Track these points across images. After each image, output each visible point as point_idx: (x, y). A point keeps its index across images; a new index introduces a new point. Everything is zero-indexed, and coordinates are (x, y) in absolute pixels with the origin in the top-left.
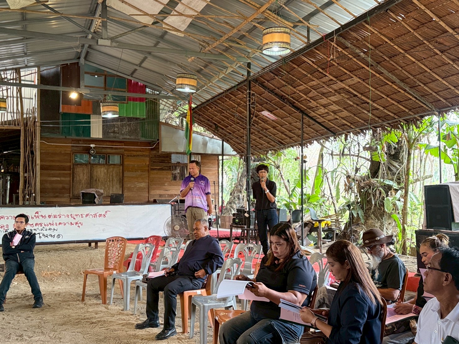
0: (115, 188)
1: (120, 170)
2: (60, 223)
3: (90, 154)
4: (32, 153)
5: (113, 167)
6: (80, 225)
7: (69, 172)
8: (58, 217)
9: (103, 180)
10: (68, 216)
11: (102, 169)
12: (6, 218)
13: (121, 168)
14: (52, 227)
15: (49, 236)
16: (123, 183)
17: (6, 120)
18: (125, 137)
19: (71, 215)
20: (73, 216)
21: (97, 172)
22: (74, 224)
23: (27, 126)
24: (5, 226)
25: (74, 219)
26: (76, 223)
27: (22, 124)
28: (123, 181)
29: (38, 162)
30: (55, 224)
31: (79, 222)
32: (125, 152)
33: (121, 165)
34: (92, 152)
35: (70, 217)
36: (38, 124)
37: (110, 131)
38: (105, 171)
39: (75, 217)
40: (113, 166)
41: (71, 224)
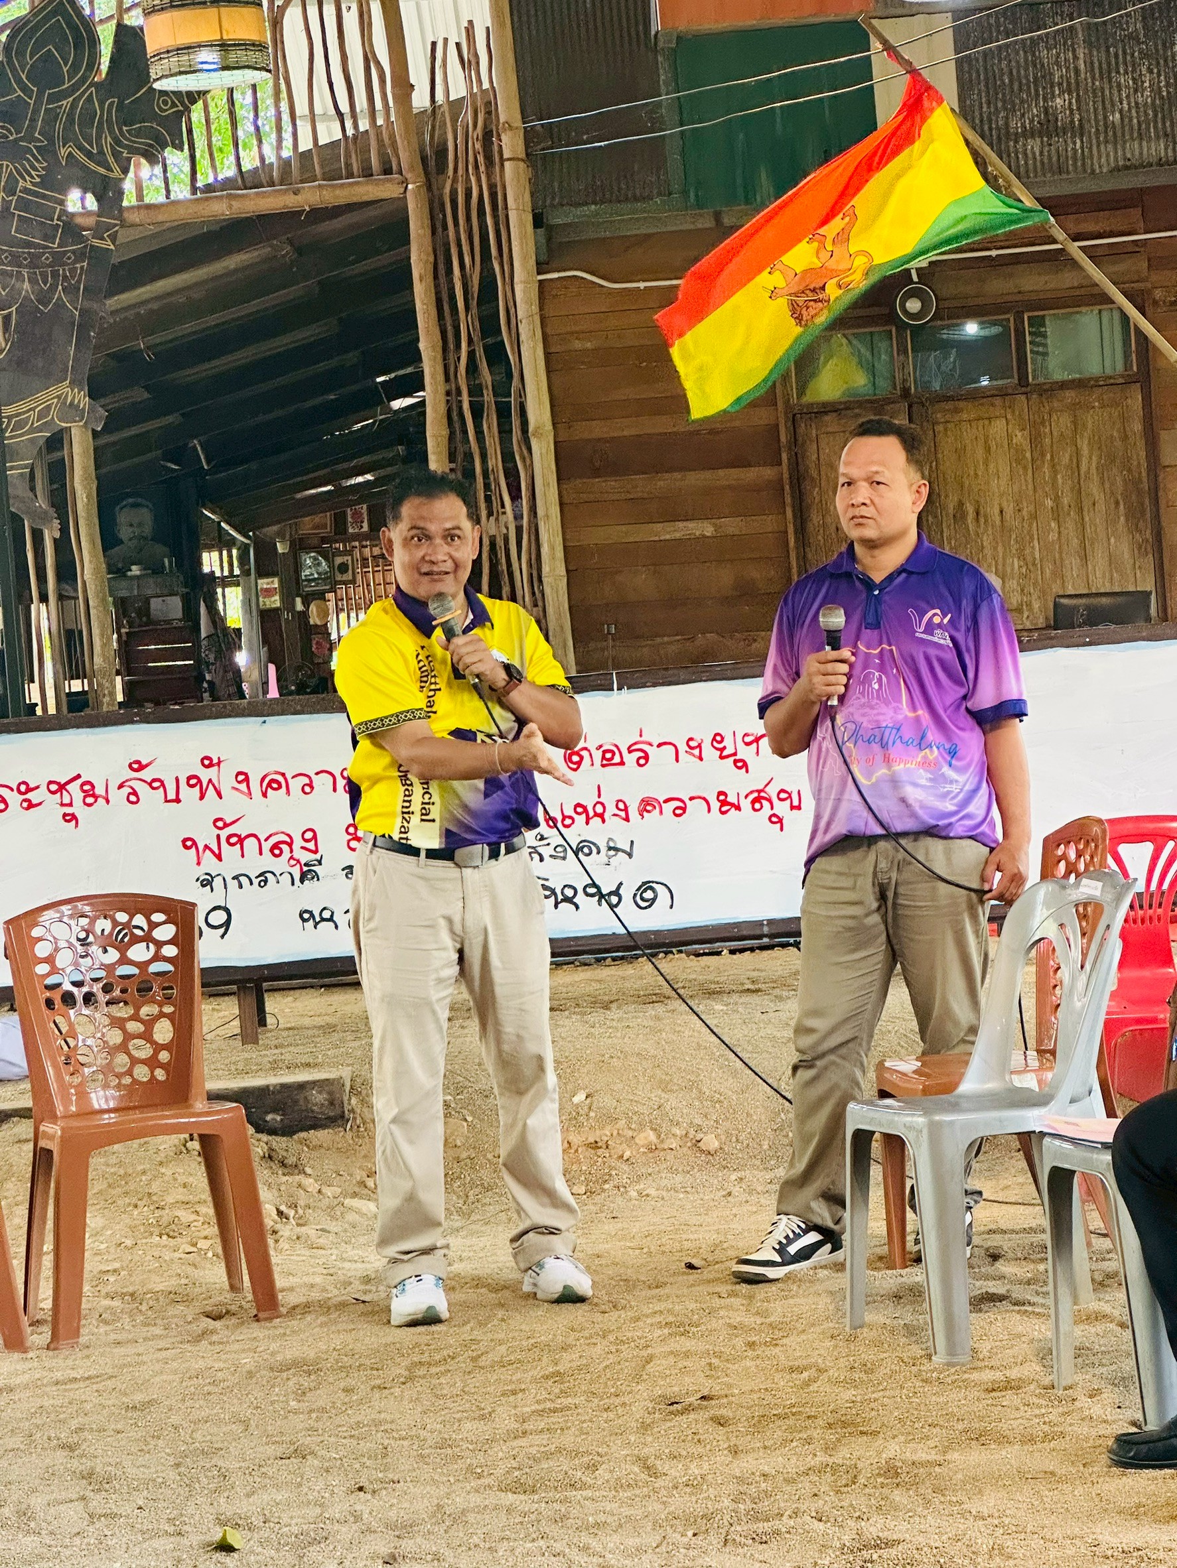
0: (1099, 562)
1: (1124, 419)
2: (647, 805)
3: (901, 327)
4: (497, 355)
5: (1074, 407)
6: (782, 808)
7: (768, 473)
8: (630, 759)
9: (1009, 510)
10: (695, 747)
11: (998, 428)
12: (296, 784)
13: (1135, 400)
14: (596, 832)
15: (580, 899)
16: (1157, 517)
17: (305, 144)
18: (1134, 150)
19: (718, 738)
20: (728, 743)
21: (960, 453)
22: (746, 804)
23: (441, 167)
24: (298, 842)
25: (742, 765)
26: (759, 798)
27: (405, 156)
28: (1156, 501)
29: (539, 412)
30: (611, 809)
31: (772, 791)
32: (1155, 277)
33: (1129, 381)
34: (914, 305)
35: (709, 752)
36: (511, 144)
37: (1015, 124)
38: (1020, 438)
39: (745, 753)
40: (1070, 395)
41: (726, 803)
